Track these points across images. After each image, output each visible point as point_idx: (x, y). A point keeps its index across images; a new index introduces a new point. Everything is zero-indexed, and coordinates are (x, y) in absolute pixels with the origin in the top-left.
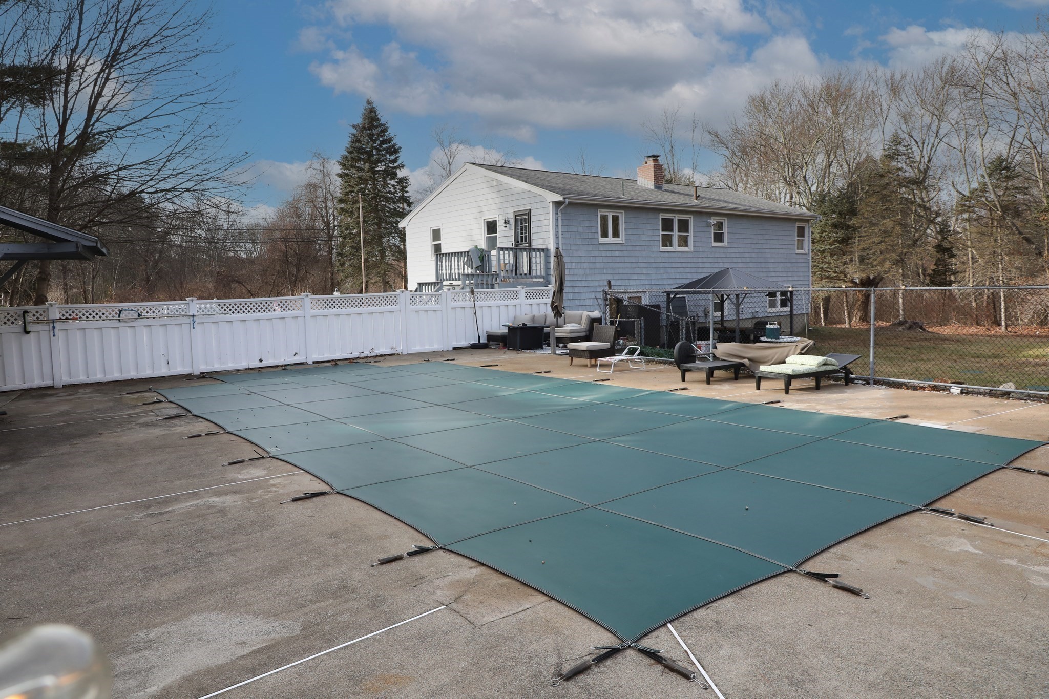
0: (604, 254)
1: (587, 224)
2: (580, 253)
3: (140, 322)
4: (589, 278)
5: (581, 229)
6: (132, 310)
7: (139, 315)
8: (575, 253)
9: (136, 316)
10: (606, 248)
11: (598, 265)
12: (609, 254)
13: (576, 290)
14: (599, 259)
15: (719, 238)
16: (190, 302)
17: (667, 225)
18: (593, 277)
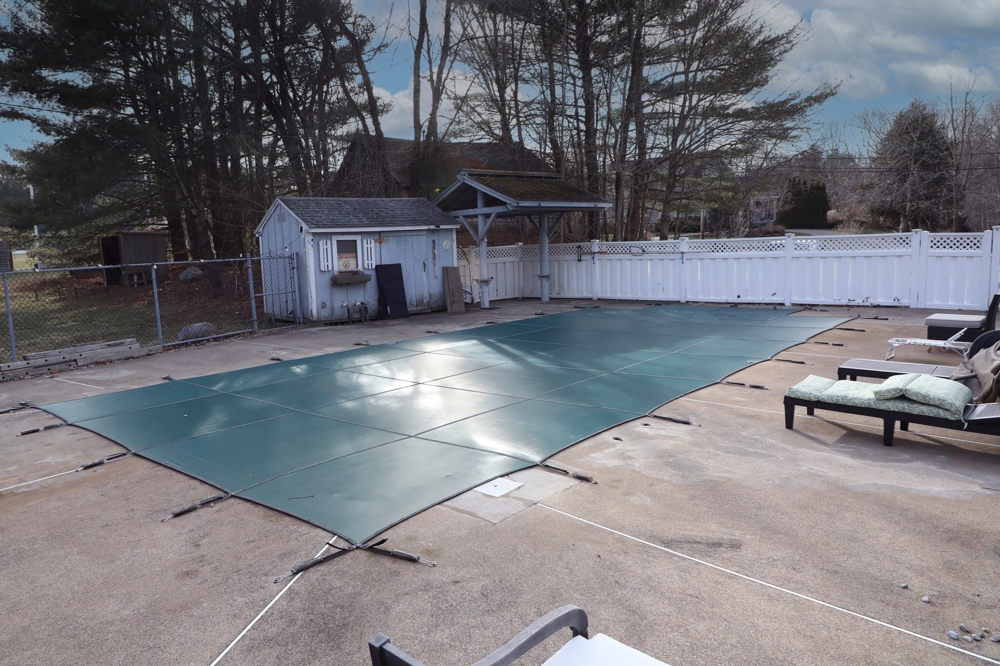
3: (645, 256)
6: (638, 247)
7: (643, 251)
9: (641, 251)
16: (681, 241)
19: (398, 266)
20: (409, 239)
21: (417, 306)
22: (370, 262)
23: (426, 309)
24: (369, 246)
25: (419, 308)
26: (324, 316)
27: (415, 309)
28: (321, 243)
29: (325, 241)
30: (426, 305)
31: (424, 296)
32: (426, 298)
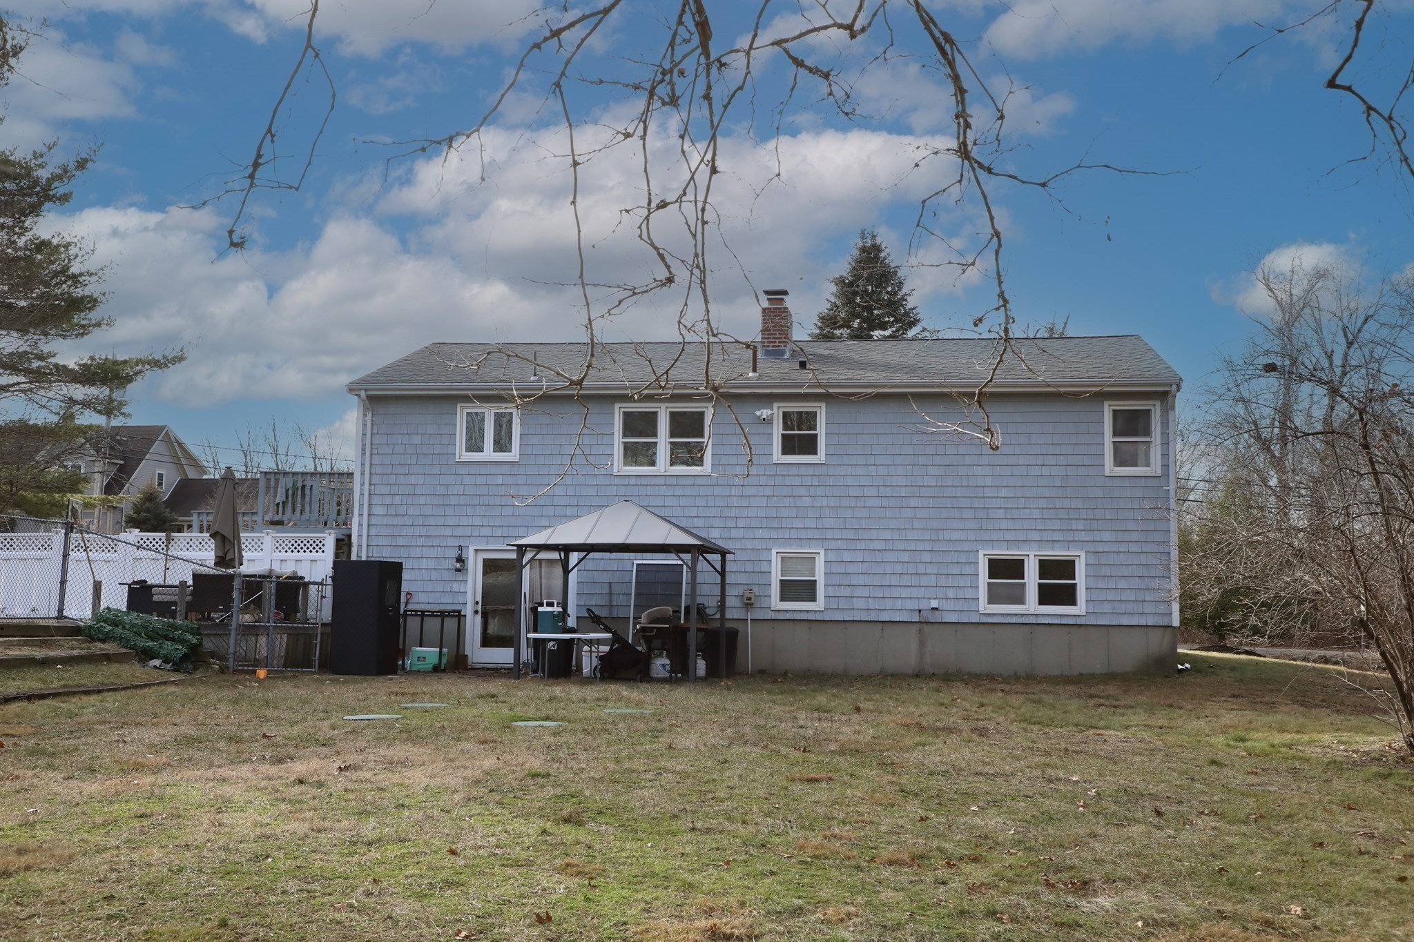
0: (467, 480)
1: (431, 429)
2: (413, 480)
4: (432, 521)
5: (417, 439)
8: (402, 480)
10: (473, 469)
11: (453, 501)
12: (479, 480)
13: (400, 541)
14: (453, 490)
15: (806, 445)
17: (639, 425)
18: (440, 521)
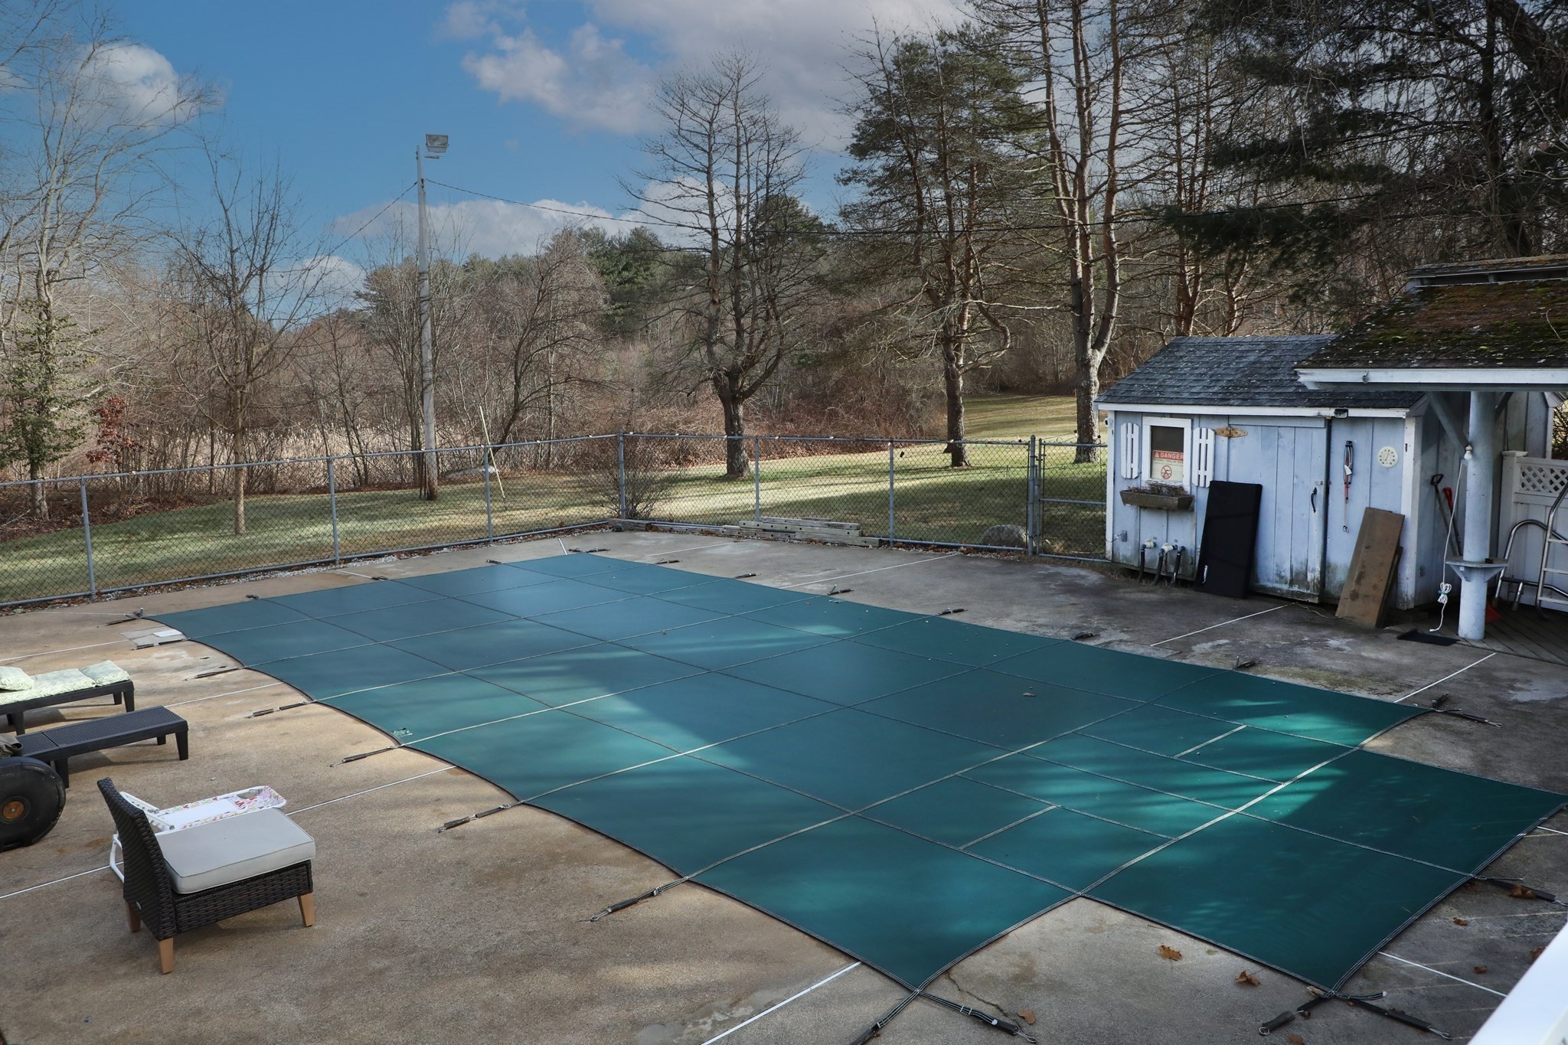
19: (1257, 489)
20: (1288, 435)
21: (1292, 583)
22: (1202, 473)
23: (1309, 595)
24: (1203, 441)
25: (1296, 588)
26: (1123, 556)
27: (1285, 587)
28: (1123, 427)
29: (1130, 425)
30: (1312, 585)
31: (1310, 565)
32: (1313, 570)
